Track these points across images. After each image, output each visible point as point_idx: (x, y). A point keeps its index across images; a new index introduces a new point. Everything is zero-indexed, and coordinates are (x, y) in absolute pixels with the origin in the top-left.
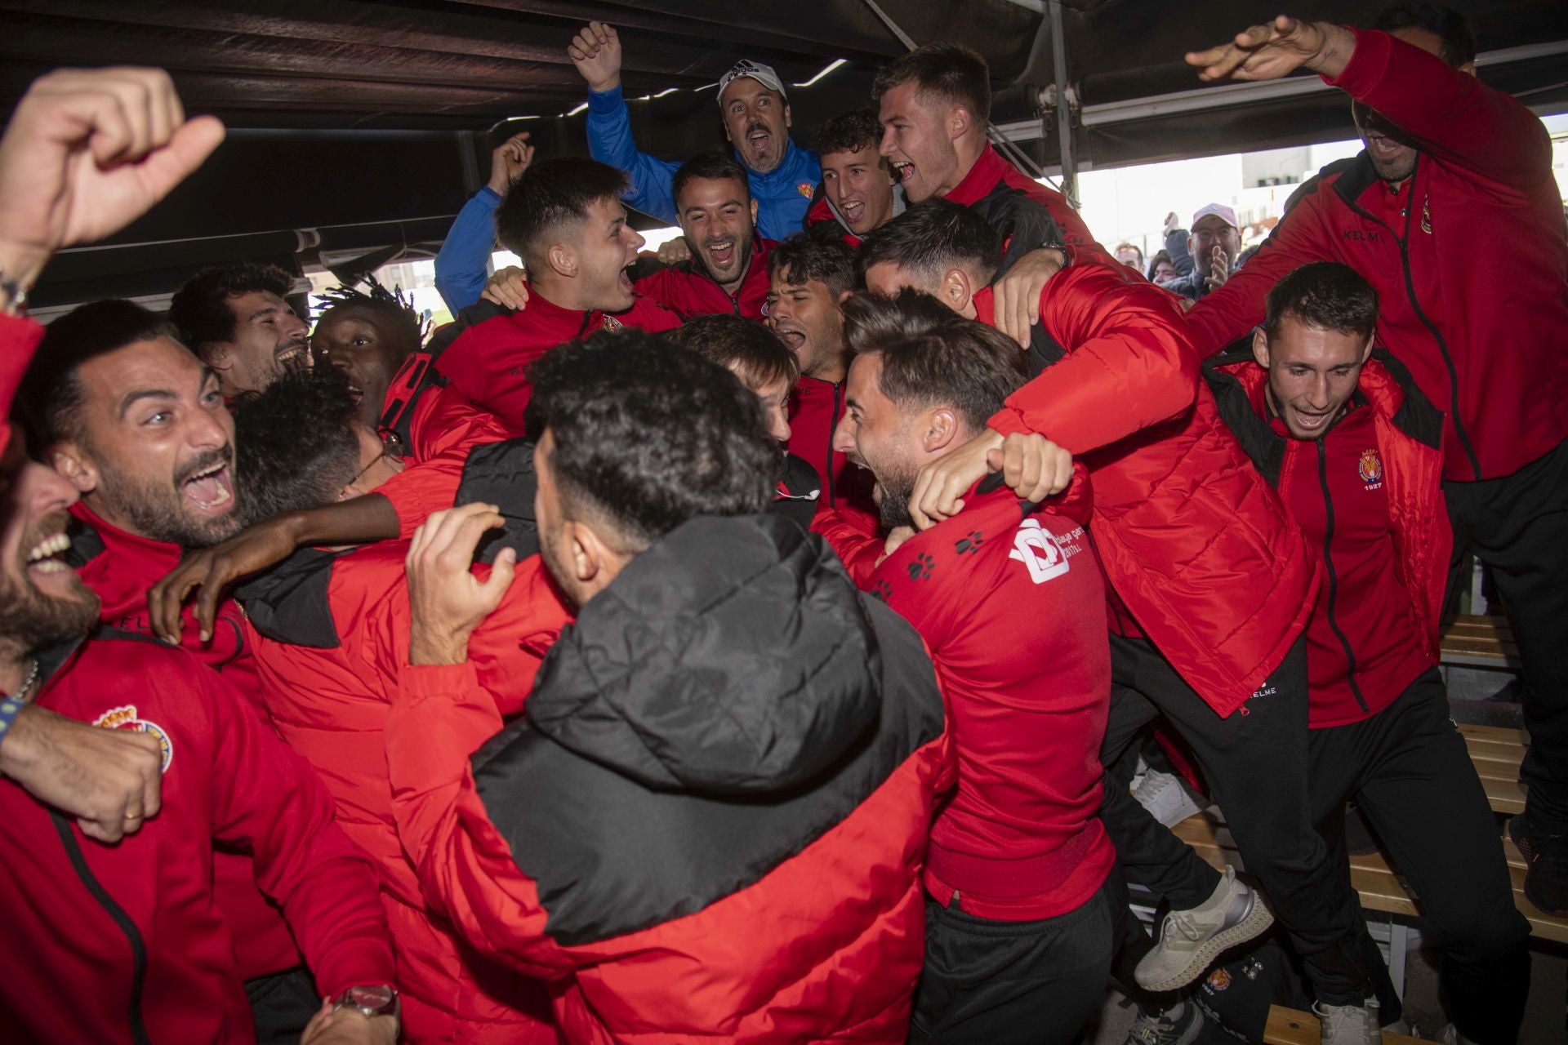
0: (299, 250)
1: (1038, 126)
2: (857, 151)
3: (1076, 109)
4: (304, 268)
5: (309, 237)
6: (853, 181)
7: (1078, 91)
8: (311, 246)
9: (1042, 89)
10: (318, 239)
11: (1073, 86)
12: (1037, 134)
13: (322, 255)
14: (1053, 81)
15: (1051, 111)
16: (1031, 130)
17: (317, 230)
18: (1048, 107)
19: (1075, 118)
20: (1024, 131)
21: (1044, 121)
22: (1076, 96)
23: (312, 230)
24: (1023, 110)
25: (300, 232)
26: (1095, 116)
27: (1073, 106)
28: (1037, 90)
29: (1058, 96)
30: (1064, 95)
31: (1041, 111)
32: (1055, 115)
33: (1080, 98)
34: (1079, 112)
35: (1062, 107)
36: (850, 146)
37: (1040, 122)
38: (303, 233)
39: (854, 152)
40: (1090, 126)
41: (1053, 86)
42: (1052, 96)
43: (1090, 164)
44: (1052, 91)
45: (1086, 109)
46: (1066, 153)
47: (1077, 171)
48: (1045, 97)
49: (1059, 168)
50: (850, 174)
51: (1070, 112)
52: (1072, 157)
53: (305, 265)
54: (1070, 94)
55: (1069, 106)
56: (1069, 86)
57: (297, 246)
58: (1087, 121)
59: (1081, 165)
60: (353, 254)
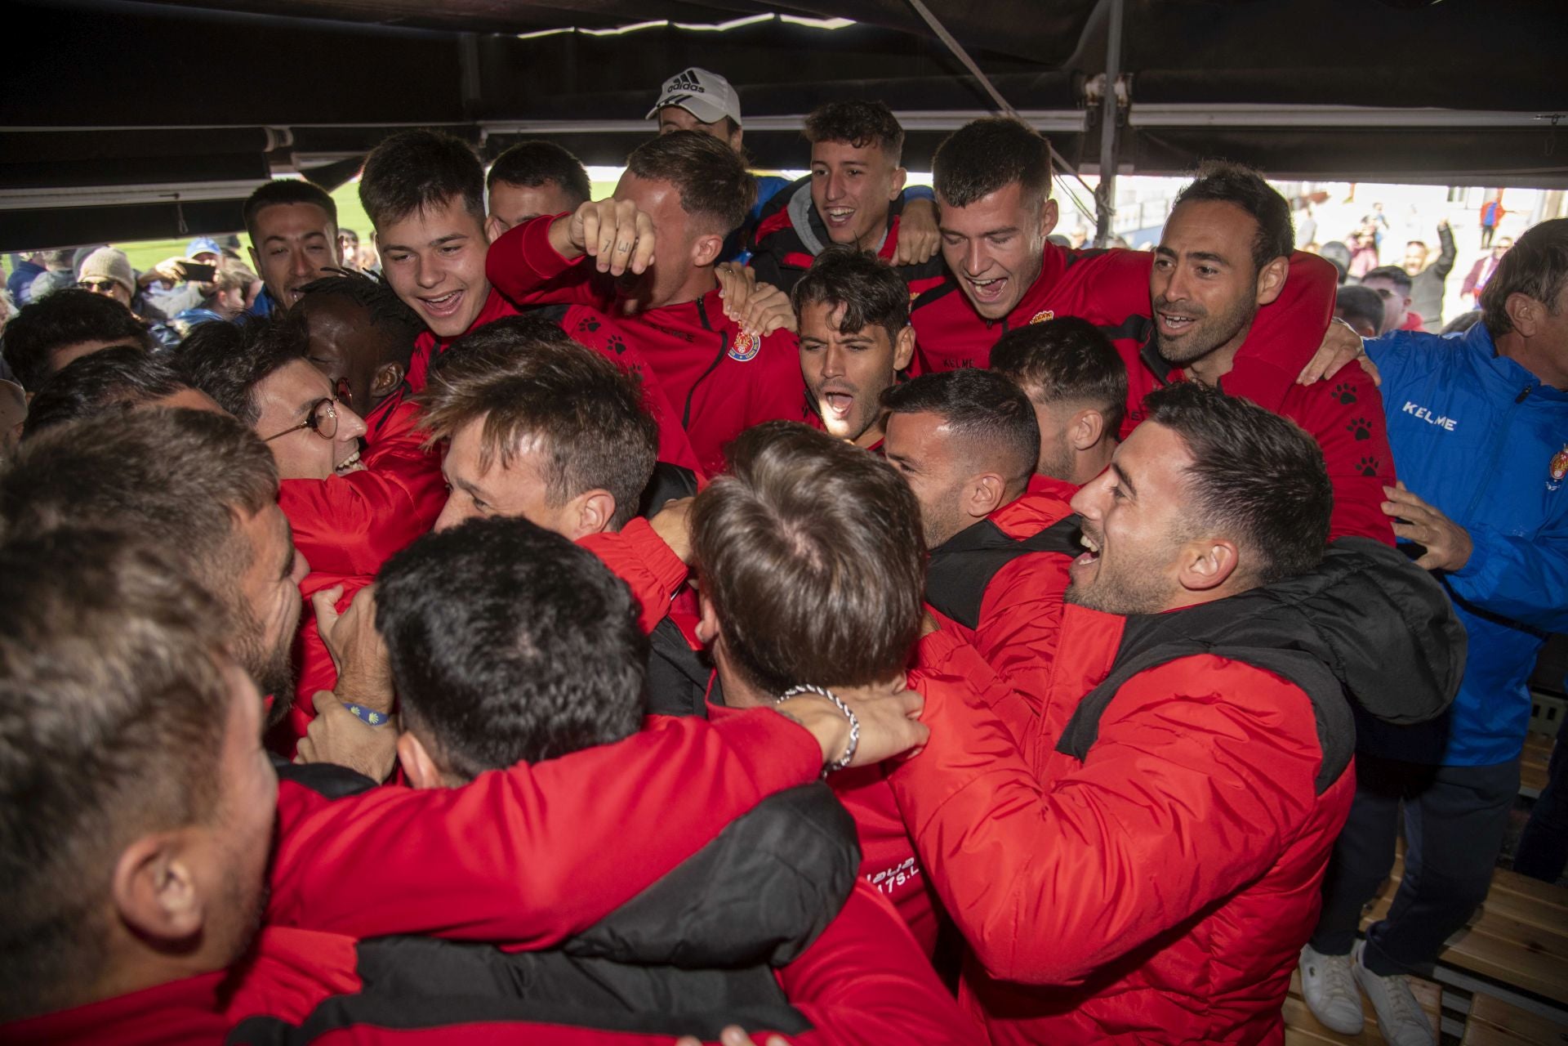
0: (269, 149)
1: (1080, 119)
2: (859, 147)
3: (1125, 105)
4: (272, 168)
5: (281, 135)
6: (847, 182)
7: (1130, 86)
8: (283, 145)
9: (1090, 78)
10: (290, 140)
11: (1125, 79)
12: (1078, 126)
13: (294, 156)
14: (1103, 70)
15: (1096, 104)
16: (1072, 121)
17: (291, 129)
18: (1094, 99)
19: (1122, 115)
20: (1064, 122)
21: (1088, 114)
22: (1127, 91)
23: (285, 127)
24: (1068, 98)
25: (271, 128)
26: (1144, 116)
27: (1122, 102)
28: (1084, 78)
29: (1107, 87)
30: (1113, 88)
31: (1086, 102)
32: (1100, 110)
33: (1130, 93)
34: (1128, 110)
35: (1109, 101)
36: (851, 139)
37: (1082, 114)
38: (274, 131)
39: (855, 146)
40: (1138, 126)
41: (1103, 76)
42: (1100, 87)
43: (1131, 168)
44: (1102, 81)
45: (1135, 107)
46: (1106, 152)
47: (1115, 172)
48: (1092, 88)
49: (1097, 167)
50: (845, 174)
51: (1118, 108)
52: (1113, 158)
53: (275, 164)
54: (1120, 88)
55: (1118, 101)
56: (1120, 78)
57: (265, 143)
58: (1134, 121)
59: (1122, 167)
60: (328, 158)
